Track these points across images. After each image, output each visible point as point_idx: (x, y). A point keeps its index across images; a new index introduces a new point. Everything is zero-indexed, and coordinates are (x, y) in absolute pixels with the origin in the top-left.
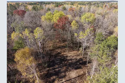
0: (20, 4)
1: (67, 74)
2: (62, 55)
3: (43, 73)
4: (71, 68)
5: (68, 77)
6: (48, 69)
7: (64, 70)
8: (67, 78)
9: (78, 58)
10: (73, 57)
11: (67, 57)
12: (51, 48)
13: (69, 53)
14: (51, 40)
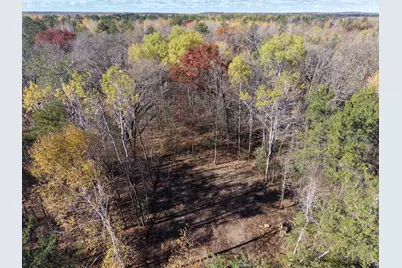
0: (59, 19)
1: (216, 232)
2: (198, 172)
3: (132, 230)
4: (229, 213)
5: (219, 241)
6: (150, 216)
7: (203, 219)
8: (216, 246)
9: (250, 181)
10: (232, 177)
11: (213, 177)
12: (161, 151)
13: (219, 166)
14: (161, 127)
